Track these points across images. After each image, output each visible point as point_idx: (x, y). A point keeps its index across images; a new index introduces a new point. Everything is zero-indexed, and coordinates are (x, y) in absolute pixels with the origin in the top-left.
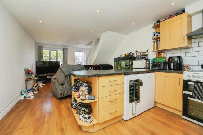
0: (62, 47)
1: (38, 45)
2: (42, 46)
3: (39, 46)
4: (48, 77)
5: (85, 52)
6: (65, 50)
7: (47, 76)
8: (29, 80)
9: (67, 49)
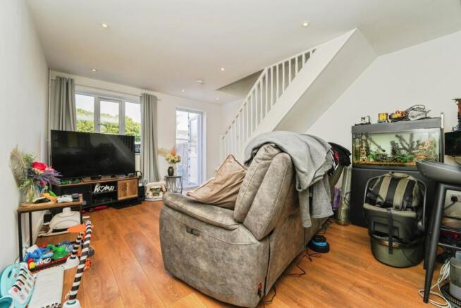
0: (140, 92)
1: (55, 74)
2: (72, 80)
3: (61, 79)
4: (97, 189)
5: (202, 113)
6: (149, 102)
7: (93, 186)
8: (30, 212)
9: (155, 98)
